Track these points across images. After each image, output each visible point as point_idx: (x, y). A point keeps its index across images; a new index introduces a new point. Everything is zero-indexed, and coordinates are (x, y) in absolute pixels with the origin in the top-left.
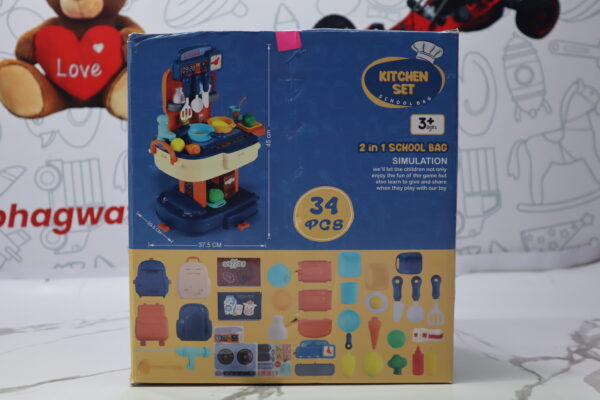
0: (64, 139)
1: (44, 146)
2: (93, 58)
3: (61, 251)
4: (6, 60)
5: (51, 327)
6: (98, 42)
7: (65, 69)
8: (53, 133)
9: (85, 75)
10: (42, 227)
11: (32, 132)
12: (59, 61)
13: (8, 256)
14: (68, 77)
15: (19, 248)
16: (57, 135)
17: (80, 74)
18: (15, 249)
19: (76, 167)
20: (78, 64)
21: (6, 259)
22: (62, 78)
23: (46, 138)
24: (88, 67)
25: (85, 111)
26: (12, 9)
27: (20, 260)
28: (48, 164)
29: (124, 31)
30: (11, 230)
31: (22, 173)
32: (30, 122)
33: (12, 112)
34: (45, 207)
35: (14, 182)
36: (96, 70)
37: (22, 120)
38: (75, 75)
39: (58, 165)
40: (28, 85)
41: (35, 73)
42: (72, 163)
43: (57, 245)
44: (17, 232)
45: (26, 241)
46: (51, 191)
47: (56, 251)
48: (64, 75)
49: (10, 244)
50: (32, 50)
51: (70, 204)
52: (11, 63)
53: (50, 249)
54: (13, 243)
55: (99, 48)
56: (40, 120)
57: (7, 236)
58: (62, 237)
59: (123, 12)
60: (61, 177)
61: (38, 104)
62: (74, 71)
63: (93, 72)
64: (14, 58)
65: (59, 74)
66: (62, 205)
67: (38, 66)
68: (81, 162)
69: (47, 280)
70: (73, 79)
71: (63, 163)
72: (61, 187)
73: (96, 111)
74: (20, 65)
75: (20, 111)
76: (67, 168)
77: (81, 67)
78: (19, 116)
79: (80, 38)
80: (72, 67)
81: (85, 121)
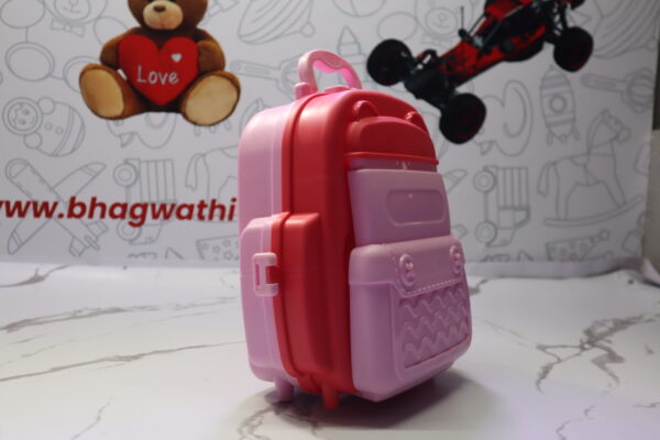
0: (141, 140)
1: (123, 146)
2: (171, 67)
3: (136, 242)
4: (91, 65)
5: (153, 309)
6: (176, 52)
7: (145, 76)
8: (132, 134)
9: (163, 82)
10: (119, 220)
11: (111, 131)
12: (140, 68)
13: (87, 244)
14: (148, 84)
15: (97, 237)
16: (136, 137)
17: (159, 80)
18: (94, 239)
19: (152, 166)
20: (157, 71)
21: (86, 247)
22: (143, 84)
23: (125, 138)
24: (166, 75)
25: (162, 115)
26: (99, 18)
27: (98, 248)
28: (126, 162)
29: (201, 43)
30: (90, 221)
31: (102, 170)
32: (111, 123)
33: (95, 112)
34: (122, 201)
35: (94, 177)
36: (173, 78)
37: (103, 121)
38: (154, 81)
39: (136, 163)
40: (111, 89)
41: (118, 77)
42: (148, 162)
43: (133, 237)
44: (96, 223)
45: (104, 232)
46: (128, 187)
47: (131, 242)
48: (144, 81)
49: (89, 234)
50: (115, 56)
51: (145, 200)
52: (95, 67)
53: (124, 239)
54: (91, 232)
55: (177, 58)
56: (120, 122)
57: (87, 226)
58: (137, 229)
59: (201, 26)
60: (138, 175)
61: (119, 107)
62: (153, 78)
63: (171, 80)
64: (98, 63)
65: (140, 80)
66: (138, 201)
67: (120, 72)
68: (156, 162)
69: (125, 268)
70: (153, 85)
71: (140, 162)
72: (137, 184)
73: (172, 116)
74: (104, 69)
75: (103, 113)
76: (144, 166)
77: (160, 75)
78: (101, 117)
79: (159, 47)
80: (152, 73)
81: (161, 125)
